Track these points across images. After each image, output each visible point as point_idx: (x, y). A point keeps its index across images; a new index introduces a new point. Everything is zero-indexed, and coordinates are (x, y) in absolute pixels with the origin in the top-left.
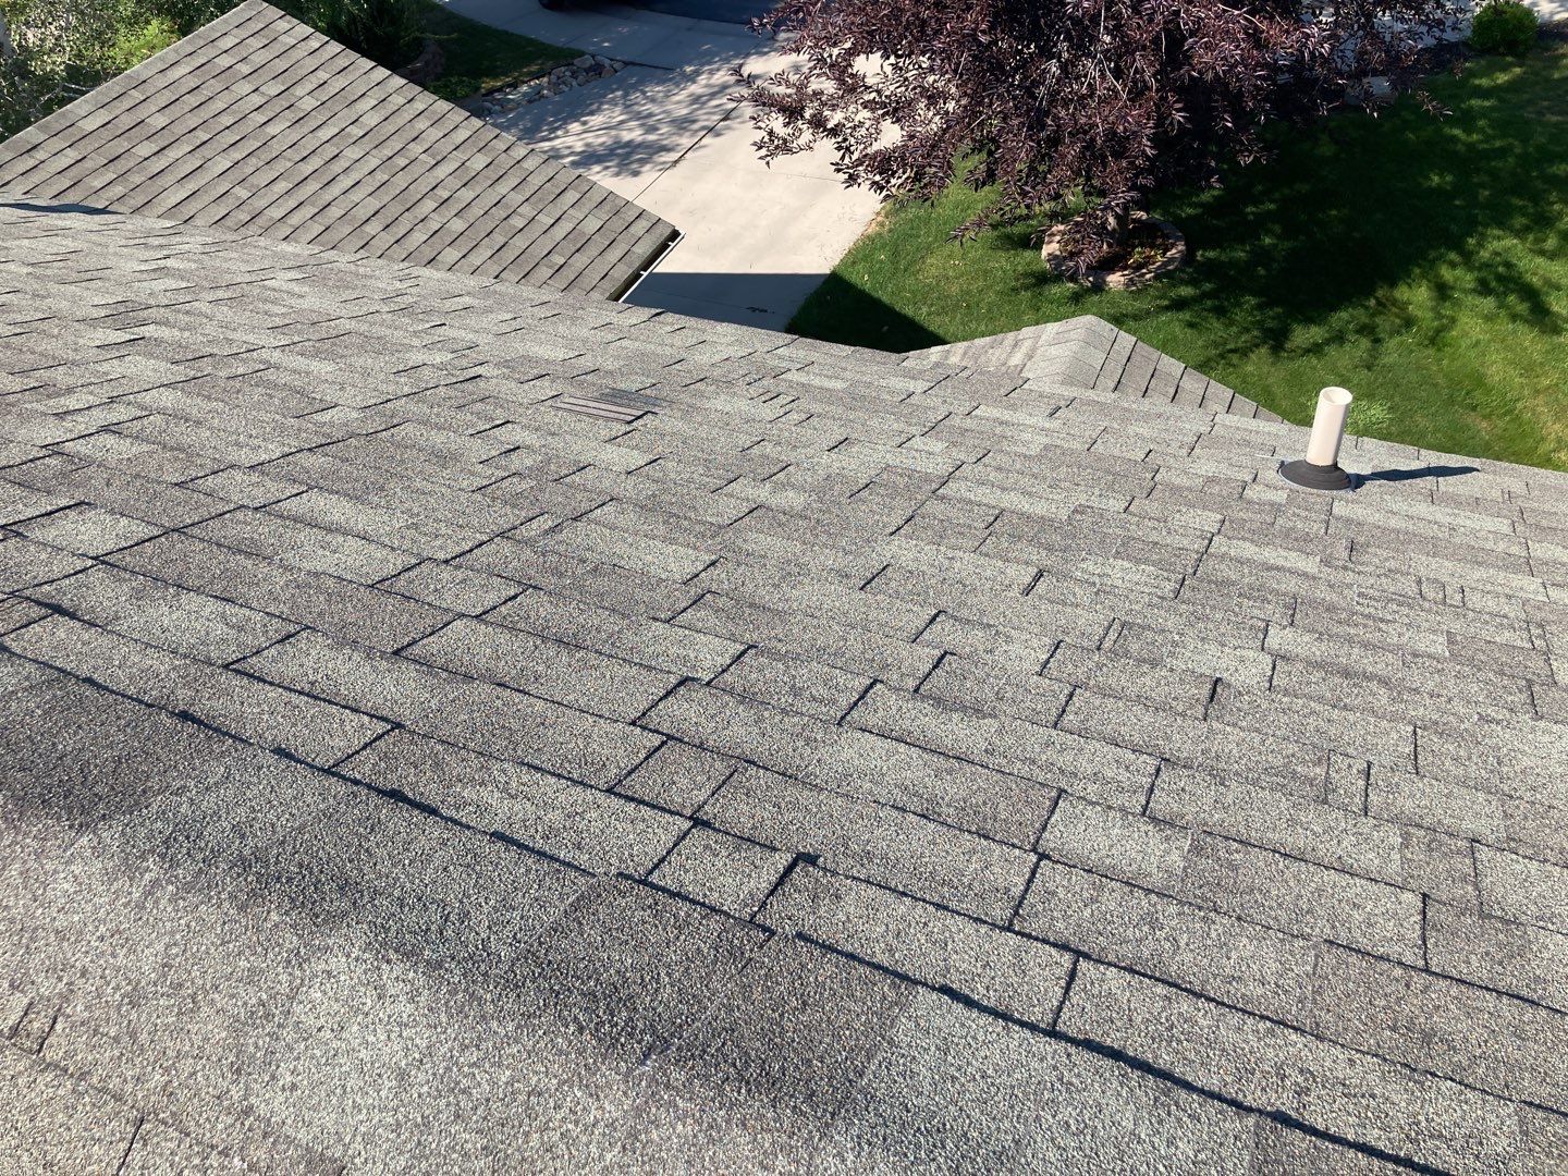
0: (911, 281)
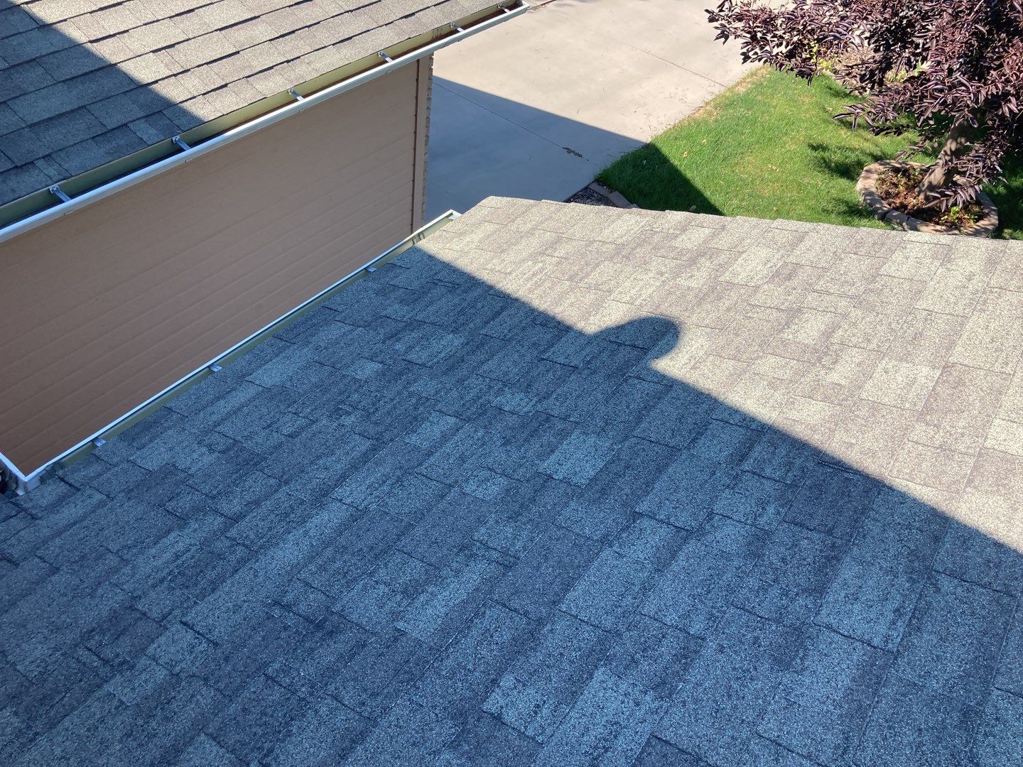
0: (728, 171)
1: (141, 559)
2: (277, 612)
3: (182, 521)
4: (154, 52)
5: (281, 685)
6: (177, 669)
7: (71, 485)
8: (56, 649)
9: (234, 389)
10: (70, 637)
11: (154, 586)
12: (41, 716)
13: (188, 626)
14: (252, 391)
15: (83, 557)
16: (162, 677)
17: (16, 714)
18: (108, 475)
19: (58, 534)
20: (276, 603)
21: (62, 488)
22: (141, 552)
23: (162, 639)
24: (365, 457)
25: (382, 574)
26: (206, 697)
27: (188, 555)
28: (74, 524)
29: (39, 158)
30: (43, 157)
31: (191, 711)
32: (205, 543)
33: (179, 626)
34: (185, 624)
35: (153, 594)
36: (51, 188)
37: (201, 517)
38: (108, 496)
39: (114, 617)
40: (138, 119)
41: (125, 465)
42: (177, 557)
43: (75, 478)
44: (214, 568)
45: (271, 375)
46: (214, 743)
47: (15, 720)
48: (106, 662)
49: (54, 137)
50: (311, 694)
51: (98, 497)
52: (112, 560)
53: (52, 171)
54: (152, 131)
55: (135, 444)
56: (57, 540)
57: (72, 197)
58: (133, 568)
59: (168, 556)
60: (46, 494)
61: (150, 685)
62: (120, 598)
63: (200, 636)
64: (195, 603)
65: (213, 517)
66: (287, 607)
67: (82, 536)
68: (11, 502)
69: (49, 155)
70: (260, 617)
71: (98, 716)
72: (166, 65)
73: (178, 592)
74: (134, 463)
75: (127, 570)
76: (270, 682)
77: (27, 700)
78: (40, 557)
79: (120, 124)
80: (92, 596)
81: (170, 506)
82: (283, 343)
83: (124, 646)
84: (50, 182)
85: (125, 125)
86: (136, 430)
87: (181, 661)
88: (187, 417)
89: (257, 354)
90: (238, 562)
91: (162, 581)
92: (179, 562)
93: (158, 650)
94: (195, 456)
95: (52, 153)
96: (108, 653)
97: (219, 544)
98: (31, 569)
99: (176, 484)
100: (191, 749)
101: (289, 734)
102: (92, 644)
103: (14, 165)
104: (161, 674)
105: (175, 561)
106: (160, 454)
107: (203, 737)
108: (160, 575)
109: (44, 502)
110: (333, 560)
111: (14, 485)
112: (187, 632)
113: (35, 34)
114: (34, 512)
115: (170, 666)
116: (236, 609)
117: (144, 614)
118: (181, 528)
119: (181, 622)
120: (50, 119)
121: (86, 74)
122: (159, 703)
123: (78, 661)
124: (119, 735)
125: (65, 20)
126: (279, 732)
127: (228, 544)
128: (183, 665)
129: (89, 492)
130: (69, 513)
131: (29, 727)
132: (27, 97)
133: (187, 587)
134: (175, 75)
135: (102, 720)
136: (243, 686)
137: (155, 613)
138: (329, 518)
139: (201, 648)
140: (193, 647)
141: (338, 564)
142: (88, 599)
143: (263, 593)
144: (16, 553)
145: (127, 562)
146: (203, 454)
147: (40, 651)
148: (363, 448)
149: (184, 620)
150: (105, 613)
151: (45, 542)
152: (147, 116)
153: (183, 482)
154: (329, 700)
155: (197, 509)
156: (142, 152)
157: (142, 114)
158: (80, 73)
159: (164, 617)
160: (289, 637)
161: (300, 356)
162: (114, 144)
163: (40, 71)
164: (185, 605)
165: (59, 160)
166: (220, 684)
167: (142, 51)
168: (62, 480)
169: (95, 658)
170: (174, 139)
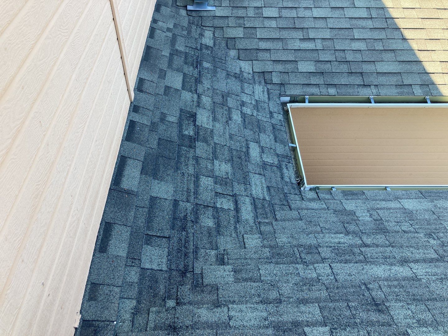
1: (327, 235)
2: (363, 287)
3: (348, 233)
4: (440, 62)
5: (351, 312)
6: (320, 278)
7: (318, 197)
8: (289, 243)
9: (391, 201)
10: (295, 243)
11: (327, 247)
12: (275, 258)
13: (331, 268)
14: (398, 206)
15: (311, 222)
16: (314, 276)
17: (269, 252)
18: (332, 201)
19: (307, 209)
20: (365, 284)
21: (315, 196)
22: (329, 233)
23: (321, 265)
24: (431, 261)
25: (413, 307)
26: (324, 294)
27: (344, 245)
28: (313, 209)
29: (373, 85)
30: (375, 85)
31: (317, 294)
32: (351, 246)
33: (328, 266)
34: (330, 266)
35: (325, 248)
36: (370, 97)
37: (355, 236)
38: (328, 208)
39: (310, 246)
40: (417, 85)
41: (339, 202)
42: (339, 243)
43: (321, 195)
44: (349, 256)
45: (410, 204)
46: (319, 310)
47: (268, 254)
48: (301, 258)
49: (382, 80)
50: (360, 324)
51: (324, 206)
52: (319, 229)
53: (374, 91)
54: (420, 91)
55: (345, 197)
56: (306, 211)
57: (375, 102)
58: (324, 236)
59: (337, 240)
60: (310, 195)
61: (309, 276)
62: (315, 242)
63: (333, 274)
64: (337, 262)
65: (358, 239)
66: (368, 289)
67: (313, 215)
68: (299, 190)
69: (377, 85)
70: (356, 284)
71: (290, 272)
72: (442, 68)
73: (333, 255)
74: (342, 203)
75: (322, 235)
76: (348, 307)
77: (274, 251)
78: (298, 212)
79: (409, 84)
80: (307, 235)
81: (346, 225)
82: (422, 195)
83: (308, 258)
84: (372, 94)
85: (411, 85)
86: (348, 193)
87: (323, 276)
88: (368, 199)
89: (408, 193)
90: (359, 260)
91: (331, 247)
92: (339, 245)
93: (318, 267)
94: (364, 214)
95: (379, 85)
96: (303, 256)
97: (355, 249)
98: (294, 214)
99: (352, 220)
100: (311, 305)
101: (345, 330)
102: (300, 249)
103: (364, 84)
104: (314, 275)
105: (337, 244)
106: (352, 206)
107: (317, 305)
108: (330, 245)
109: (308, 197)
110: (396, 287)
111: (302, 186)
112: (329, 269)
113: (400, 41)
114: (304, 198)
115: (319, 275)
116: (350, 275)
117: (320, 253)
118: (346, 235)
119: (329, 264)
120: (386, 73)
121: (409, 61)
122: (309, 283)
123: (294, 251)
124: (293, 282)
125: (414, 39)
126: (342, 326)
127: (359, 251)
128: (323, 278)
129: (323, 203)
130: (314, 205)
131: (271, 259)
132: (382, 62)
133: (337, 255)
134: (443, 73)
135: (291, 274)
136: (338, 301)
137: (323, 255)
138: (403, 271)
139: (331, 278)
140: (329, 275)
141: (396, 290)
142: (305, 235)
143: (362, 277)
144: (293, 206)
145: (323, 233)
146: (367, 216)
147: (285, 240)
148: (433, 256)
149: (331, 264)
150: (308, 243)
151: (302, 209)
152: (422, 85)
153: (354, 220)
154: (365, 332)
155: (354, 232)
156: (411, 97)
157: (420, 83)
158: (407, 60)
159: (325, 259)
160: (363, 299)
161: (426, 204)
162: (402, 90)
163: (393, 54)
164: (333, 260)
165: (379, 88)
166: (331, 294)
167: (436, 60)
168: (317, 193)
169: (298, 254)
170: (426, 97)
